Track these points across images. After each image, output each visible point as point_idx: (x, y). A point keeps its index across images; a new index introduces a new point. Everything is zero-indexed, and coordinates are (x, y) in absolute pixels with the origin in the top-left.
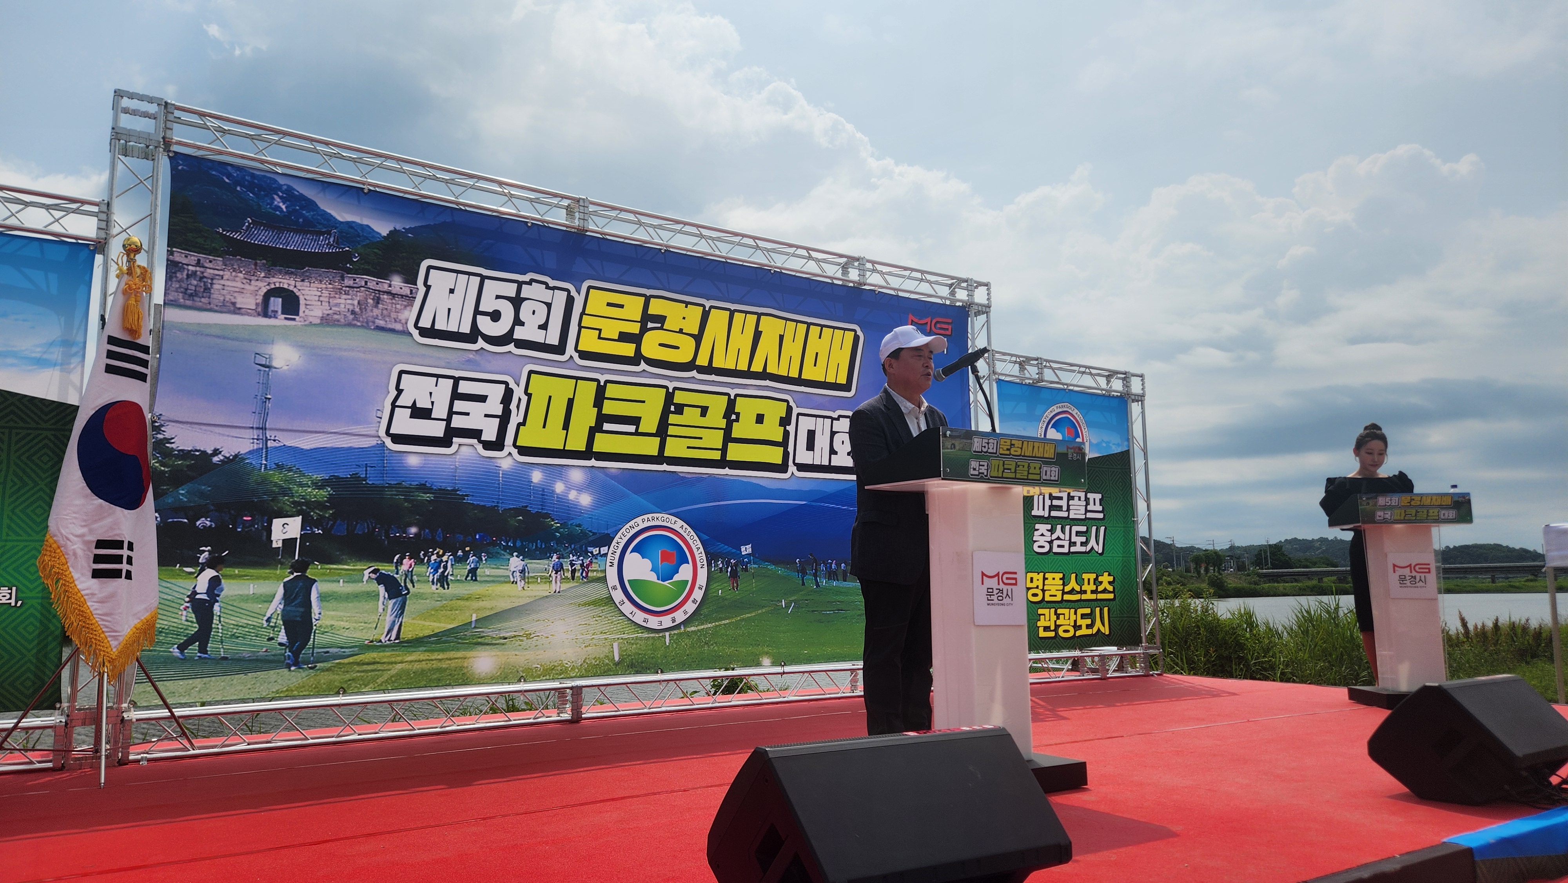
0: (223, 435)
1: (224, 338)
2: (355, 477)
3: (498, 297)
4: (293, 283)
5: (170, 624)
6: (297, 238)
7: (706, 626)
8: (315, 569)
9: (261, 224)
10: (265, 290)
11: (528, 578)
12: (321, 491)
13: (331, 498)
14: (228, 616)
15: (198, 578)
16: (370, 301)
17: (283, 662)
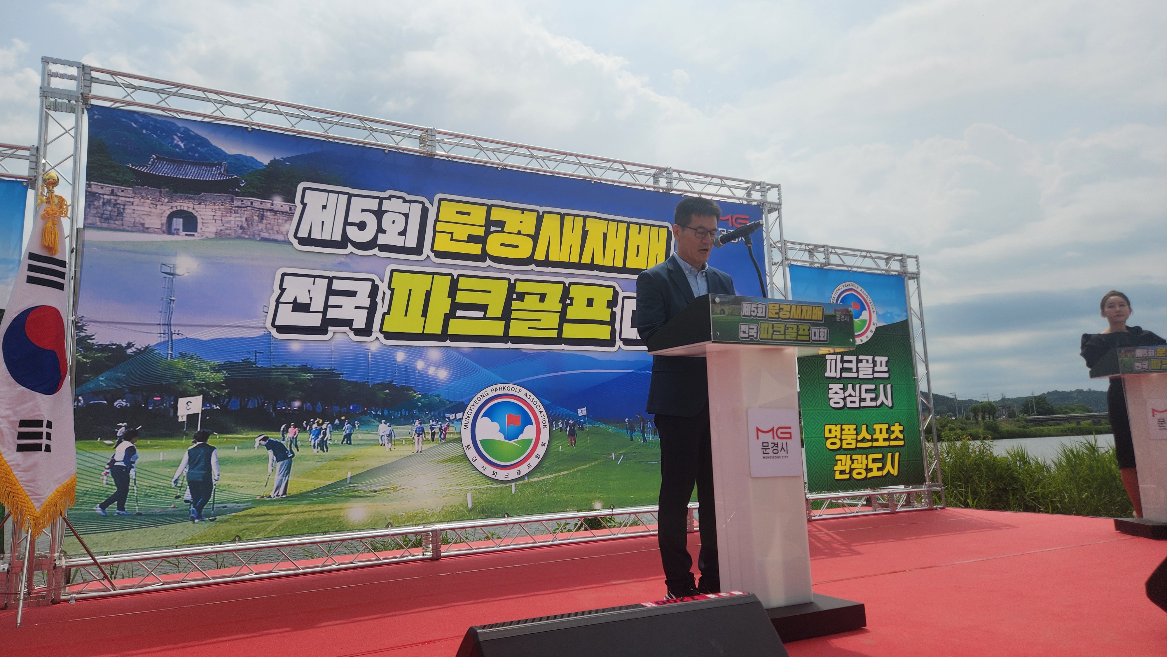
0: (135, 331)
1: (135, 252)
2: (246, 362)
3: (363, 210)
4: (192, 206)
5: (93, 487)
6: (195, 170)
7: (547, 477)
8: (214, 438)
9: (164, 159)
10: (169, 213)
11: (394, 441)
12: (218, 374)
13: (226, 380)
14: (142, 479)
15: (116, 449)
16: (256, 218)
17: (188, 516)
